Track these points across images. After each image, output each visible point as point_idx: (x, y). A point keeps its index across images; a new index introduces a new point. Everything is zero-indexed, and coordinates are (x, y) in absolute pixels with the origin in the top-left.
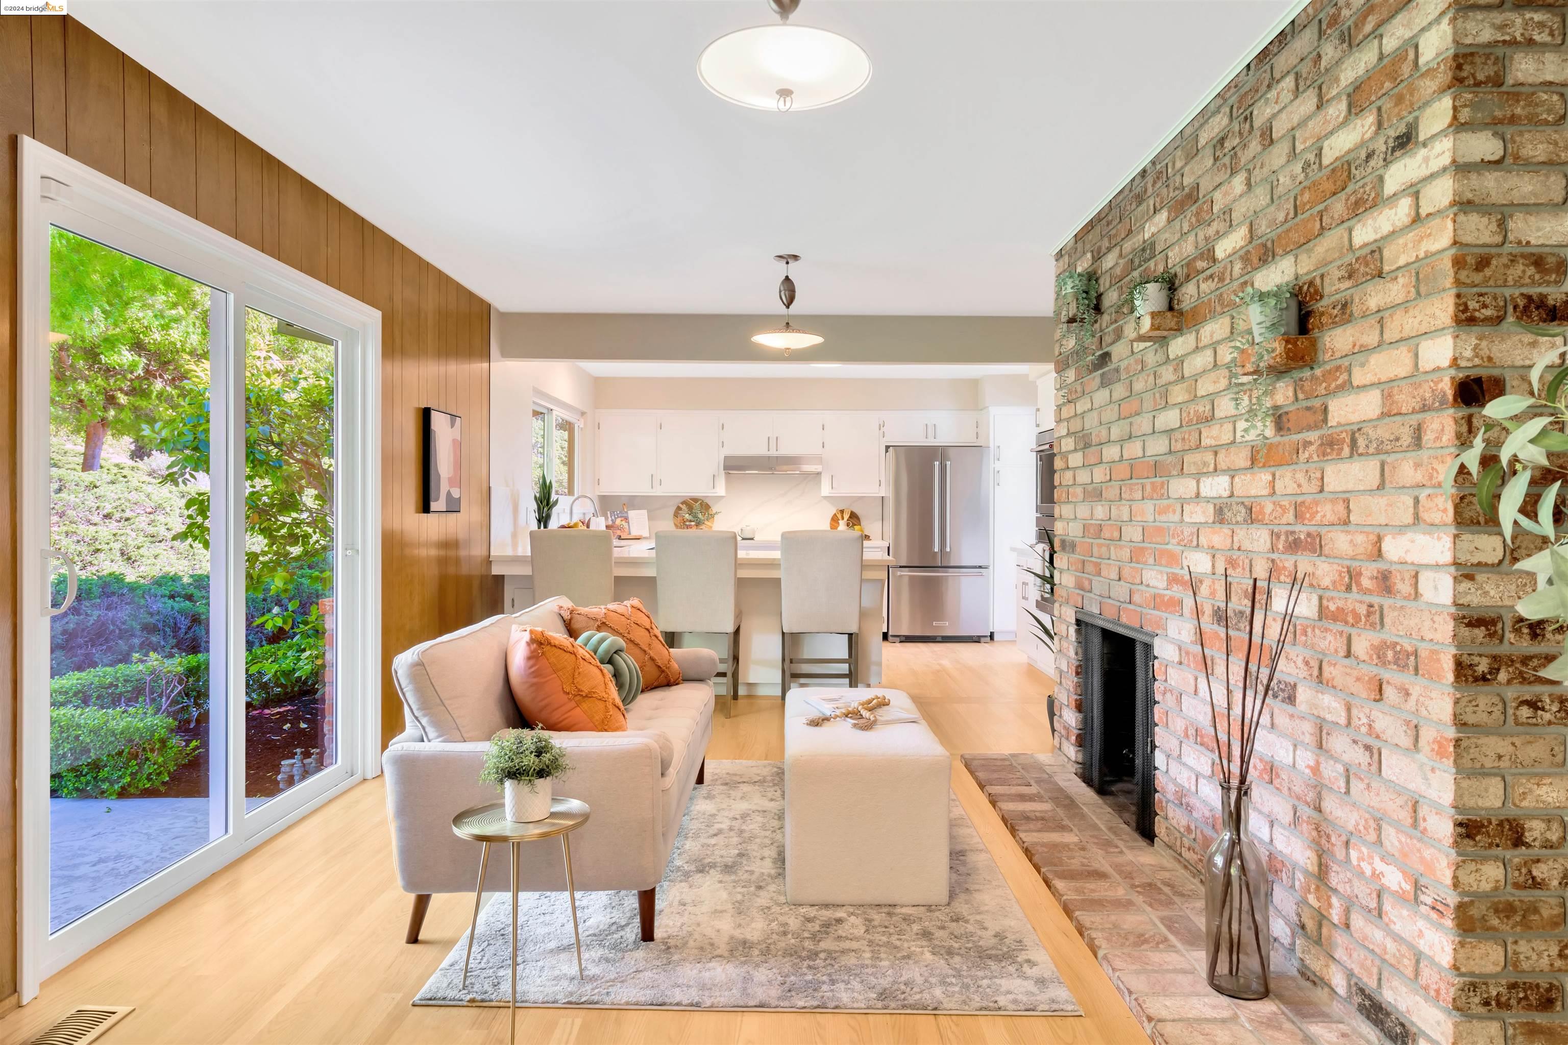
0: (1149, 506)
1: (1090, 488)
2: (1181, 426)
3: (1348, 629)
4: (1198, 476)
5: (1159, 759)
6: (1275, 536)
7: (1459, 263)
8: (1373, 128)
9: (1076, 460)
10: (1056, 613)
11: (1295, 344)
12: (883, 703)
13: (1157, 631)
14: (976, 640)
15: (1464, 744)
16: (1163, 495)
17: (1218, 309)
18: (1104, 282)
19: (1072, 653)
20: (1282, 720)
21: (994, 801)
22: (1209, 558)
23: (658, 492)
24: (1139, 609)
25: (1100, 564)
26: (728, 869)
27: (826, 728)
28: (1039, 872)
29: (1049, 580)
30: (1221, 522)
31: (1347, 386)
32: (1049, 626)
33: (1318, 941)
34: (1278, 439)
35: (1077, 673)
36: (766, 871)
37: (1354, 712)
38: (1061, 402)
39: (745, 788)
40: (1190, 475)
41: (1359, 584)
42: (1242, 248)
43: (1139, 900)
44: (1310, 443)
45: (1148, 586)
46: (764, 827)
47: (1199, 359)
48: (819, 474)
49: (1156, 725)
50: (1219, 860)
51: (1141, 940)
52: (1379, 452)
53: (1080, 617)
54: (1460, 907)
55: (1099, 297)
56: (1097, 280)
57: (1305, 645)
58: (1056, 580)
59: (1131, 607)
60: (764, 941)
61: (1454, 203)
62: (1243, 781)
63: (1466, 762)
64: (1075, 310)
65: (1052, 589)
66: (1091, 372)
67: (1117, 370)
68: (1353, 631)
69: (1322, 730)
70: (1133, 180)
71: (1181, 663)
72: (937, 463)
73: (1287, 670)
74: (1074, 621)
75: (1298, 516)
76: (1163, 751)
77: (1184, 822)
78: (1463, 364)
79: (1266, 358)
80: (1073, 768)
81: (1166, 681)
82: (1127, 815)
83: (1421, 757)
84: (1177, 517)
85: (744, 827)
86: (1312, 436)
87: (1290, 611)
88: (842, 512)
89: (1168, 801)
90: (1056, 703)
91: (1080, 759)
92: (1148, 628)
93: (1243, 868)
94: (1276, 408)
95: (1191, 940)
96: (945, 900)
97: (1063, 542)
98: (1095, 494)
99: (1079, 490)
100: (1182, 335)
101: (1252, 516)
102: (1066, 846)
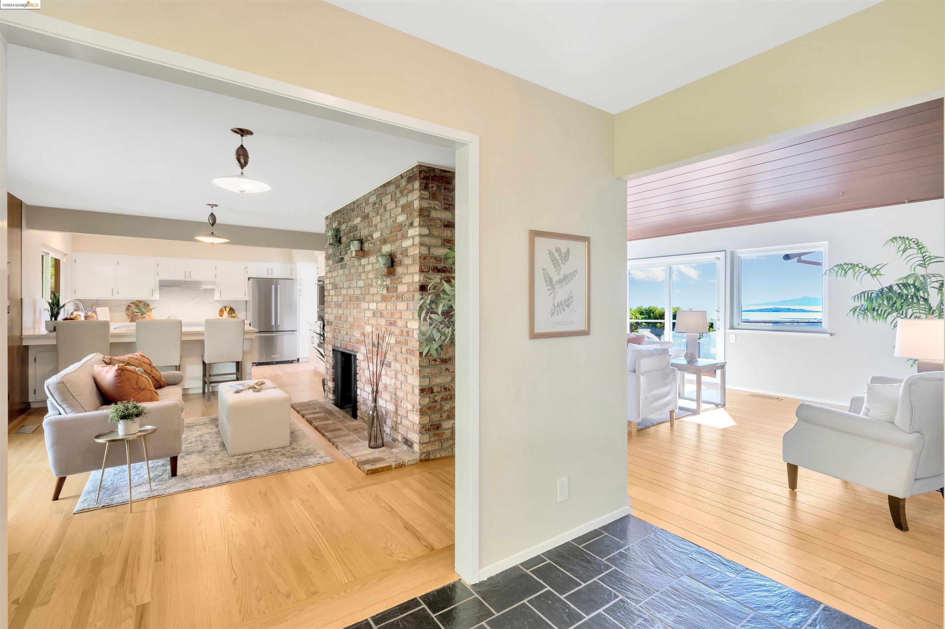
0: (355, 311)
1: (337, 303)
2: (364, 286)
3: (401, 346)
4: (368, 303)
5: (359, 392)
6: (387, 321)
7: (420, 258)
8: (406, 218)
9: (332, 293)
10: (325, 347)
11: (390, 270)
12: (263, 383)
13: (358, 351)
14: (291, 362)
15: (421, 371)
16: (359, 307)
17: (374, 253)
18: (342, 234)
19: (331, 361)
20: (388, 372)
21: (303, 416)
22: (371, 327)
23: (117, 297)
24: (353, 344)
25: (340, 329)
26: (200, 452)
27: (241, 394)
28: (320, 432)
29: (323, 335)
30: (374, 316)
31: (401, 282)
32: (323, 353)
33: (396, 430)
34: (387, 294)
35: (333, 368)
36: (217, 450)
37: (402, 367)
38: (327, 271)
39: (197, 427)
40: (367, 302)
41: (403, 334)
42: (379, 237)
43: (351, 433)
44: (393, 296)
45: (355, 336)
46: (211, 437)
47: (369, 267)
48: (213, 290)
49: (358, 381)
50: (371, 413)
51: (351, 442)
52: (407, 300)
53: (334, 348)
54: (421, 409)
55: (340, 238)
56: (339, 232)
57: (393, 351)
58: (325, 335)
59: (350, 343)
60: (223, 467)
61: (419, 244)
62: (377, 390)
63: (422, 375)
64: (332, 242)
65: (324, 339)
66: (337, 263)
67: (346, 264)
68: (402, 346)
69: (396, 373)
70: (351, 203)
71: (364, 360)
72: (273, 286)
73: (389, 358)
74: (332, 350)
75: (392, 316)
76: (360, 389)
77: (365, 409)
78: (421, 281)
79: (383, 273)
80: (331, 402)
81: (360, 366)
82: (349, 413)
83: (414, 376)
84: (363, 315)
85: (202, 439)
86: (394, 294)
87: (389, 342)
88: (225, 307)
89: (361, 404)
90: (326, 380)
91: (334, 399)
92: (355, 350)
93: (377, 414)
94: (387, 285)
95: (364, 439)
96: (289, 444)
97: (328, 322)
98: (339, 305)
99: (333, 304)
100: (364, 258)
101: (382, 316)
102: (329, 424)
